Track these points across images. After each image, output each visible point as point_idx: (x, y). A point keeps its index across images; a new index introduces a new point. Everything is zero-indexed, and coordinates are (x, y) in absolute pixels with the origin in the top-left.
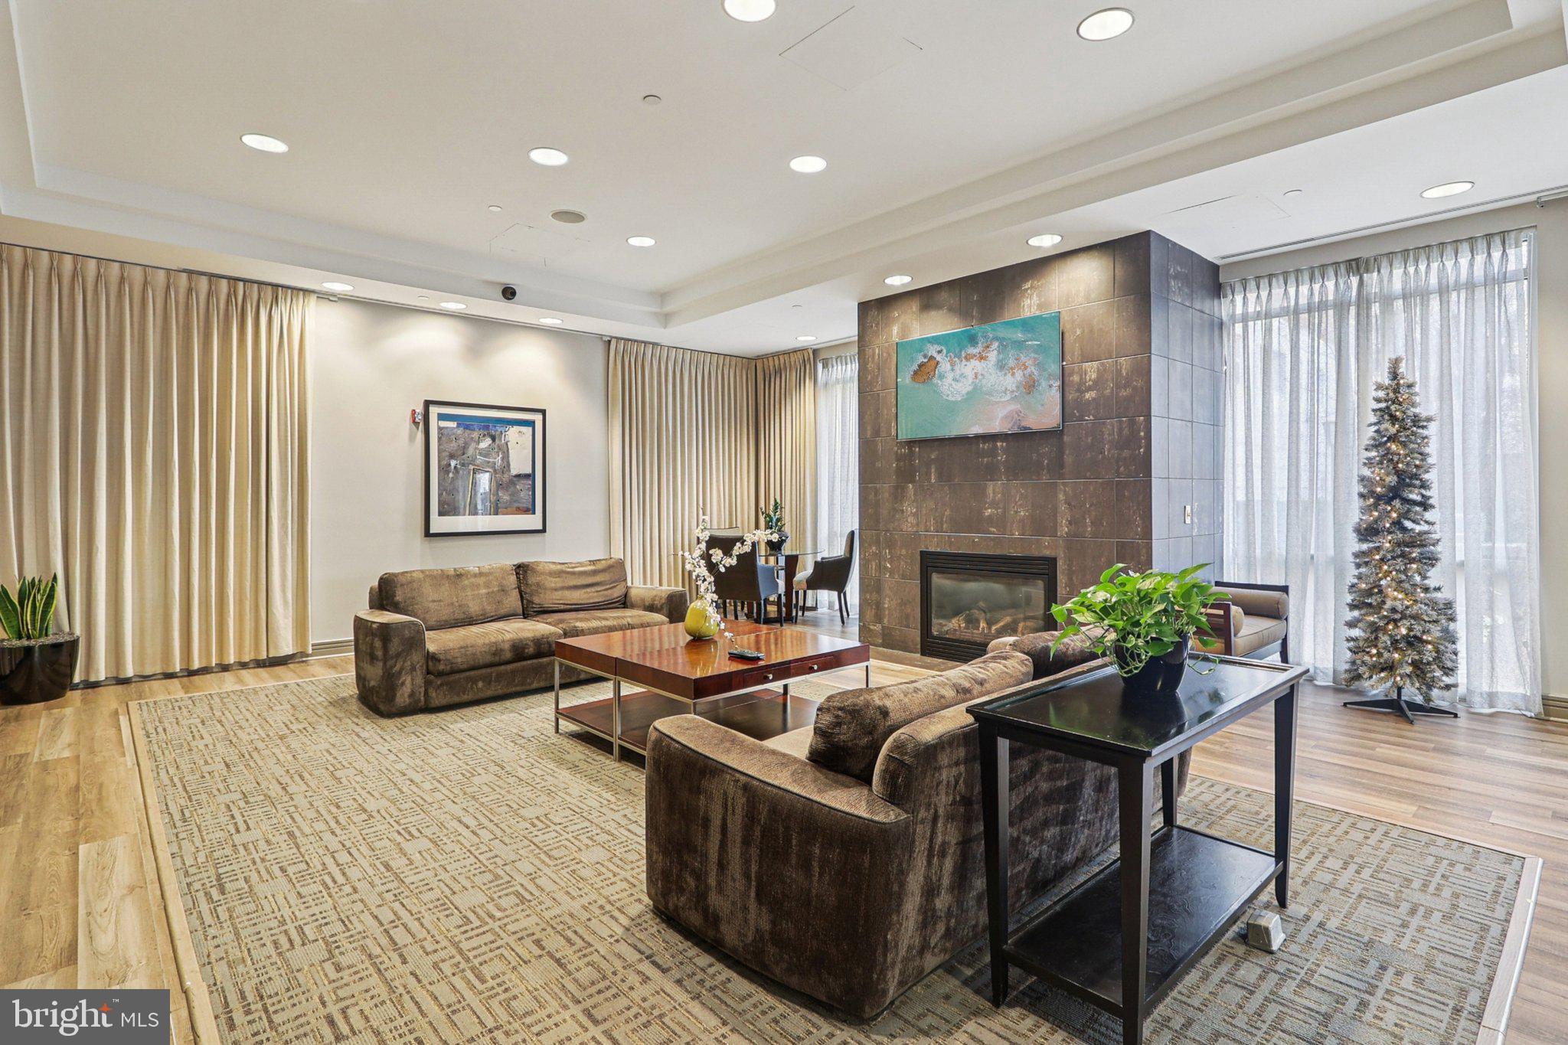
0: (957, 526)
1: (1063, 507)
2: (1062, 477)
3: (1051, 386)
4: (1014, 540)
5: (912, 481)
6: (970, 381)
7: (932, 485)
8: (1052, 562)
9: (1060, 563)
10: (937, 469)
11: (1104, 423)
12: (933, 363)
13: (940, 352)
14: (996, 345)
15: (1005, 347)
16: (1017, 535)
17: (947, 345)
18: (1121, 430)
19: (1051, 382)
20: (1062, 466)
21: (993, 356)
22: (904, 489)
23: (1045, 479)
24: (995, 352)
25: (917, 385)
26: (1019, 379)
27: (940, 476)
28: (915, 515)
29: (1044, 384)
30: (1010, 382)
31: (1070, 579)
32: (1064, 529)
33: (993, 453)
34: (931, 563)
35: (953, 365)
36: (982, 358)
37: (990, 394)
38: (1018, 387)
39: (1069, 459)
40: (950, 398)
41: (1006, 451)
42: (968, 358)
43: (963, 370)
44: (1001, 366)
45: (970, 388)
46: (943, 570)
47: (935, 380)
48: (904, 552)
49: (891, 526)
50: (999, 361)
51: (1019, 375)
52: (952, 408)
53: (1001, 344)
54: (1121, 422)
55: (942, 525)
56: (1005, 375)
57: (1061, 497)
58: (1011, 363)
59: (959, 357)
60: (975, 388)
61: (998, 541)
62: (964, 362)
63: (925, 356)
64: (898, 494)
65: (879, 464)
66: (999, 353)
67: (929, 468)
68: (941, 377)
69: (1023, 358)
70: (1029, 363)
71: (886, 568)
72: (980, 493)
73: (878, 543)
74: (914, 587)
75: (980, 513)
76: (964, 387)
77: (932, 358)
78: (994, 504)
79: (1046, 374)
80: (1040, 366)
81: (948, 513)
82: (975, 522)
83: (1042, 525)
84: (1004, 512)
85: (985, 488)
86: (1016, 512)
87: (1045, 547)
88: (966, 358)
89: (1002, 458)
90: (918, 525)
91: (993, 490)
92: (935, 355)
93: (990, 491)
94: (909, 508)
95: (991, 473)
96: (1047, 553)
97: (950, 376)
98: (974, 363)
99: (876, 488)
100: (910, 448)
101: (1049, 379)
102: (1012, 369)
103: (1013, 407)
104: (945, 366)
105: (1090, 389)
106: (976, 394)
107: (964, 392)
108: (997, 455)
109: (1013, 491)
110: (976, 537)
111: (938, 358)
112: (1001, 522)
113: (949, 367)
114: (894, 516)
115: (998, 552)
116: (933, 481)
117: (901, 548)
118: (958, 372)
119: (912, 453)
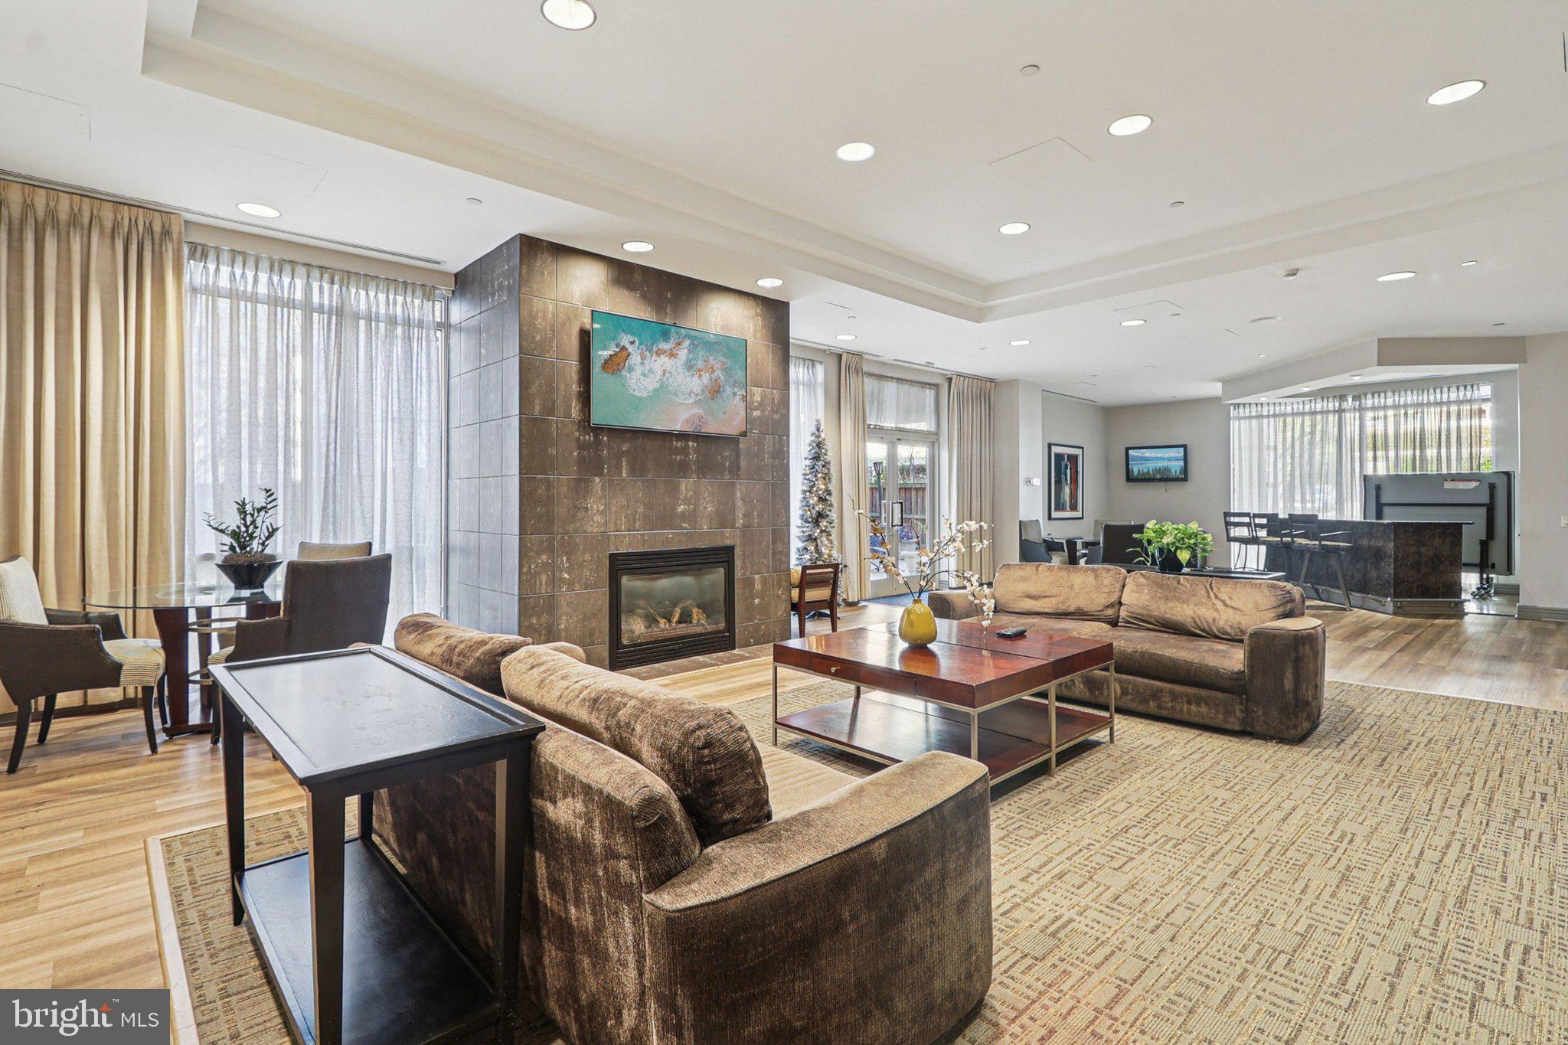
0: (651, 523)
1: (739, 503)
2: (738, 477)
3: (735, 394)
4: (704, 534)
5: (600, 474)
6: (658, 377)
7: (623, 480)
8: (729, 550)
9: (738, 552)
10: (628, 462)
11: (765, 438)
12: (624, 354)
13: (632, 343)
14: (687, 343)
15: (696, 346)
16: (705, 528)
17: (639, 336)
18: (774, 445)
19: (736, 390)
20: (738, 469)
21: (683, 354)
22: (587, 482)
23: (727, 477)
24: (686, 351)
25: (606, 375)
26: (705, 382)
27: (632, 471)
28: (601, 513)
29: (729, 390)
30: (697, 384)
31: (744, 562)
32: (740, 522)
33: (685, 451)
34: (620, 565)
35: (643, 358)
36: (672, 355)
37: (675, 394)
38: (703, 391)
39: (743, 463)
40: (637, 393)
41: (697, 451)
42: (659, 353)
43: (652, 366)
44: (690, 366)
45: (657, 385)
46: (633, 571)
47: (624, 373)
48: (587, 557)
49: (571, 528)
50: (688, 361)
51: (706, 377)
52: (637, 403)
53: (692, 343)
54: (774, 438)
55: (635, 523)
56: (692, 376)
57: (738, 494)
58: (700, 364)
59: (650, 350)
60: (661, 386)
61: (690, 536)
62: (654, 357)
63: (617, 345)
64: (581, 486)
65: (552, 451)
66: (689, 352)
67: (619, 460)
68: (631, 369)
69: (712, 361)
70: (717, 366)
71: (562, 579)
72: (674, 490)
73: (550, 550)
74: (601, 597)
75: (674, 509)
76: (651, 384)
77: (624, 348)
78: (687, 501)
79: (731, 381)
80: (727, 370)
81: (641, 510)
82: (667, 519)
83: (724, 519)
84: (695, 509)
85: (679, 484)
86: (705, 508)
87: (728, 538)
88: (657, 353)
89: (693, 457)
90: (606, 524)
91: (686, 486)
92: (627, 345)
93: (683, 487)
94: (595, 505)
95: (683, 469)
96: (728, 542)
97: (639, 369)
98: (664, 359)
99: (548, 480)
100: (596, 436)
101: (734, 386)
102: (700, 370)
103: (696, 411)
104: (635, 359)
105: (756, 409)
106: (662, 390)
107: (650, 389)
108: (687, 455)
109: (703, 488)
110: (669, 533)
111: (630, 349)
112: (692, 517)
113: (639, 360)
114: (574, 515)
115: (690, 546)
116: (624, 475)
117: (584, 552)
118: (647, 367)
119: (598, 442)
